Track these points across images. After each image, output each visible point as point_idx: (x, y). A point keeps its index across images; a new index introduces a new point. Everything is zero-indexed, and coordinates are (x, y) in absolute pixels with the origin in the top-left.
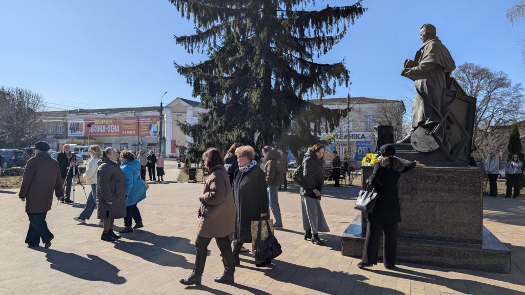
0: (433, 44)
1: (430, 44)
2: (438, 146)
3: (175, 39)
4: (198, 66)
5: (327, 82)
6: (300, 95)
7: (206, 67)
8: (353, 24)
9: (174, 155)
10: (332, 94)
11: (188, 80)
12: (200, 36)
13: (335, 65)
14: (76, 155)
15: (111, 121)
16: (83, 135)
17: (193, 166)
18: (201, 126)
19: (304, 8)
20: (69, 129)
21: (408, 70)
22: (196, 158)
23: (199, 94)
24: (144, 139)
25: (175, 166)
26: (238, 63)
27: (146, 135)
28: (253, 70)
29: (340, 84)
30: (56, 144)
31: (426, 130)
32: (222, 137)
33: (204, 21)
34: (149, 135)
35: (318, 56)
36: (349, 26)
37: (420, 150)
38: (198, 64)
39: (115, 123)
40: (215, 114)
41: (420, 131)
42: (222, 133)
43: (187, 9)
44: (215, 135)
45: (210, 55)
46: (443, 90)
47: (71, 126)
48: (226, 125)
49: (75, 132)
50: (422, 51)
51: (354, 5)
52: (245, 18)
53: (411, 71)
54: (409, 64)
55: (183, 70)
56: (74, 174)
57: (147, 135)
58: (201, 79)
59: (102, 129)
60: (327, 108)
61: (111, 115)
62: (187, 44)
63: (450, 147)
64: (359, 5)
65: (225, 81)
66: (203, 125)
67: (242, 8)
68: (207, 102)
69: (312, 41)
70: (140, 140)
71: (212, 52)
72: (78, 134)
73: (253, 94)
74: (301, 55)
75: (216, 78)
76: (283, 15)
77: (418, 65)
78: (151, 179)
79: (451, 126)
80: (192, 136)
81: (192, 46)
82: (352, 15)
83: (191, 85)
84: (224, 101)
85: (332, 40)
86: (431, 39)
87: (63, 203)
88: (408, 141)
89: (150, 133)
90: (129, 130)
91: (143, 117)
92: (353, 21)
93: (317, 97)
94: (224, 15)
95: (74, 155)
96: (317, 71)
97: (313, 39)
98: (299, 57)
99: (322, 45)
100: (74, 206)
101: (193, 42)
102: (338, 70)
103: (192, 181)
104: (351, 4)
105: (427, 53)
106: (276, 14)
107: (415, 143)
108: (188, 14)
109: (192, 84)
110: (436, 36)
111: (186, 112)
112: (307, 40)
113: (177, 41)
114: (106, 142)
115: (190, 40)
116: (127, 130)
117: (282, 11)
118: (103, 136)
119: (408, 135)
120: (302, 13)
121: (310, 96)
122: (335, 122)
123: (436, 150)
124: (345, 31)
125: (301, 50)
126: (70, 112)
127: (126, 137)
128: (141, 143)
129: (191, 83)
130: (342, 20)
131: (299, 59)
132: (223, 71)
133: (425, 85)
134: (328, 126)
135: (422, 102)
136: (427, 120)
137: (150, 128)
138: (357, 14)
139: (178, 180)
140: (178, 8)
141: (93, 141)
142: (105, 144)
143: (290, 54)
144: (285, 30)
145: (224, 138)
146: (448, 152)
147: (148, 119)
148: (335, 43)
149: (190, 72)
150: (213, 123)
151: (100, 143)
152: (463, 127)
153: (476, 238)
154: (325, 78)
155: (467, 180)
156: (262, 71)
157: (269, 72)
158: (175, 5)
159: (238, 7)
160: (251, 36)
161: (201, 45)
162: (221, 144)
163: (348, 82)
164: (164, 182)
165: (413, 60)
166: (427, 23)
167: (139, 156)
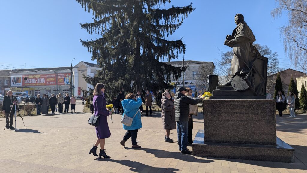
1: (241, 26)
2: (248, 87)
3: (81, 25)
4: (95, 41)
5: (173, 51)
6: (158, 58)
7: (100, 42)
8: (187, 17)
9: (80, 96)
10: (176, 58)
11: (89, 50)
12: (96, 23)
14: (17, 97)
15: (39, 76)
16: (21, 85)
18: (98, 78)
19: (159, 8)
20: (12, 81)
21: (229, 41)
23: (96, 58)
24: (60, 87)
25: (80, 103)
26: (120, 40)
27: (62, 84)
28: (129, 43)
29: (180, 52)
30: (3, 91)
31: (240, 77)
32: (111, 84)
33: (99, 14)
34: (64, 84)
35: (168, 36)
36: (185, 19)
37: (238, 89)
39: (42, 78)
40: (106, 70)
41: (237, 78)
42: (111, 82)
43: (88, 7)
45: (103, 35)
46: (249, 53)
47: (13, 79)
48: (113, 78)
49: (16, 83)
50: (236, 30)
51: (188, 6)
52: (124, 12)
53: (231, 42)
54: (229, 38)
55: (86, 44)
56: (16, 110)
58: (97, 49)
59: (34, 81)
60: (174, 66)
61: (39, 73)
62: (88, 29)
63: (255, 87)
64: (191, 6)
65: (112, 51)
66: (99, 77)
67: (122, 7)
68: (101, 63)
69: (163, 27)
70: (58, 87)
71: (104, 33)
72: (18, 84)
73: (130, 58)
74: (157, 35)
75: (107, 49)
76: (146, 11)
77: (234, 38)
79: (255, 74)
80: (93, 85)
81: (91, 30)
82: (186, 12)
83: (91, 53)
84: (112, 63)
85: (175, 26)
86: (241, 23)
87: (8, 129)
88: (230, 84)
89: (64, 83)
91: (59, 73)
92: (187, 15)
93: (167, 60)
94: (111, 10)
95: (15, 98)
96: (167, 45)
98: (156, 36)
99: (169, 30)
100: (16, 131)
101: (92, 27)
102: (179, 44)
103: (91, 112)
104: (186, 6)
105: (239, 31)
106: (142, 11)
107: (234, 85)
108: (89, 9)
109: (92, 52)
110: (244, 21)
111: (86, 70)
112: (161, 26)
113: (82, 26)
114: (36, 89)
115: (90, 26)
116: (50, 82)
117: (146, 9)
118: (35, 85)
119: (230, 81)
120: (158, 10)
121: (163, 59)
122: (179, 74)
123: (247, 89)
124: (182, 21)
125: (158, 32)
126: (13, 71)
127: (49, 86)
128: (59, 90)
129: (91, 51)
130: (181, 15)
131: (156, 38)
132: (111, 44)
133: (239, 50)
134: (175, 77)
135: (238, 60)
136: (241, 71)
137: (64, 80)
138: (189, 11)
139: (83, 111)
140: (82, 6)
141: (28, 89)
142: (36, 91)
143: (151, 35)
144: (148, 20)
145: (113, 85)
146: (254, 90)
147: (63, 75)
148: (176, 28)
149: (90, 45)
150: (106, 76)
151: (32, 90)
152: (261, 75)
153: (273, 142)
154: (171, 49)
155: (266, 107)
156: (135, 44)
157: (138, 45)
158: (80, 4)
159: (120, 6)
160: (127, 23)
161: (97, 29)
162: (111, 89)
163: (185, 51)
164: (75, 113)
165: (231, 35)
166: (239, 13)
167: (59, 97)
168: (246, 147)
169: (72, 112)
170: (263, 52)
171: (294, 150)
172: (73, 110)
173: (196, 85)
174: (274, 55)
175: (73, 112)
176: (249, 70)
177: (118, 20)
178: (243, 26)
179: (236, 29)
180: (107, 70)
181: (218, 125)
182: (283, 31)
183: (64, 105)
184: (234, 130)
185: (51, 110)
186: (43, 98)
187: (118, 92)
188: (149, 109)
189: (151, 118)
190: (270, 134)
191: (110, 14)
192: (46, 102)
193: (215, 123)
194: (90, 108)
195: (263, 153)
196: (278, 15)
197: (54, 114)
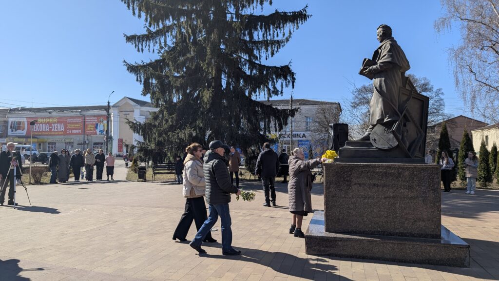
0: (390, 44)
1: (387, 44)
2: (397, 143)
3: (125, 38)
4: (148, 65)
5: (275, 83)
6: (250, 94)
7: (156, 65)
8: (297, 29)
9: (121, 154)
10: (280, 95)
11: (137, 78)
12: (150, 35)
13: (283, 67)
15: (56, 120)
16: (24, 134)
17: (143, 164)
18: (151, 124)
19: (253, 12)
20: (9, 127)
21: (367, 69)
22: (146, 156)
23: (149, 92)
24: (90, 138)
25: (122, 164)
26: (189, 63)
27: (92, 134)
28: (204, 69)
29: (287, 86)
32: (174, 136)
33: (155, 20)
34: (96, 134)
35: (266, 59)
36: (294, 31)
37: (380, 147)
38: (148, 63)
39: (59, 122)
40: (165, 113)
41: (379, 129)
42: (173, 132)
43: (137, 8)
44: (166, 134)
45: (160, 54)
46: (400, 89)
47: (12, 124)
48: (177, 125)
49: (16, 130)
50: (380, 51)
51: (300, 11)
52: (198, 17)
54: (367, 63)
55: (133, 69)
58: (152, 78)
59: (46, 128)
60: (276, 108)
61: (54, 114)
62: (137, 43)
63: (408, 144)
64: (305, 11)
65: (176, 80)
66: (153, 124)
67: (193, 9)
68: (157, 100)
69: (260, 44)
70: (86, 139)
71: (163, 51)
72: (19, 132)
73: (205, 93)
74: (249, 57)
75: (168, 77)
76: (232, 18)
77: (375, 64)
79: (407, 123)
80: (142, 135)
81: (142, 45)
82: (298, 20)
83: (141, 84)
84: (175, 100)
85: (279, 43)
86: (388, 39)
87: (2, 205)
88: (367, 138)
89: (96, 132)
90: (74, 129)
91: (88, 116)
92: (298, 26)
93: (265, 97)
94: (176, 14)
96: (265, 73)
97: (261, 42)
98: (247, 59)
99: (269, 48)
101: (143, 41)
102: (285, 72)
103: (142, 180)
104: (298, 10)
105: (384, 52)
106: (226, 17)
107: (375, 140)
108: (139, 12)
109: (142, 82)
110: (392, 36)
111: (133, 111)
112: (256, 43)
113: (126, 39)
114: (50, 141)
115: (140, 39)
116: (72, 129)
117: (232, 14)
118: (47, 135)
119: (367, 133)
120: (251, 16)
121: (258, 97)
122: (284, 121)
123: (395, 147)
124: (290, 35)
125: (250, 52)
126: (11, 110)
127: (71, 136)
128: (87, 142)
129: (141, 81)
130: (288, 25)
131: (248, 61)
132: (174, 70)
133: (383, 83)
134: (277, 125)
135: (381, 100)
136: (386, 117)
137: (96, 127)
138: (302, 20)
139: (127, 179)
140: (129, 7)
141: (36, 140)
142: (49, 144)
143: (239, 56)
144: (236, 31)
145: (176, 137)
146: (407, 149)
147: (94, 118)
148: (281, 47)
149: (140, 70)
150: (164, 122)
151: (43, 143)
152: (418, 125)
153: (435, 233)
154: (273, 79)
155: (426, 176)
156: (214, 70)
157: (219, 72)
158: (125, 3)
159: (190, 8)
160: (201, 36)
161: (152, 44)
162: (172, 143)
163: (295, 84)
164: (113, 181)
165: (371, 59)
166: (384, 24)
167: (86, 155)
168: (392, 241)
169: (108, 180)
170: (420, 87)
171: (469, 247)
172: (110, 176)
173: (311, 139)
174: (437, 94)
175: (110, 179)
178: (391, 45)
179: (379, 50)
180: (167, 111)
181: (347, 205)
182: (453, 55)
184: (373, 213)
185: (73, 175)
186: (62, 155)
187: (184, 148)
188: (234, 177)
190: (430, 221)
191: (173, 21)
192: (67, 162)
193: (343, 201)
194: (139, 173)
195: (419, 250)
196: (446, 28)
197: (79, 182)
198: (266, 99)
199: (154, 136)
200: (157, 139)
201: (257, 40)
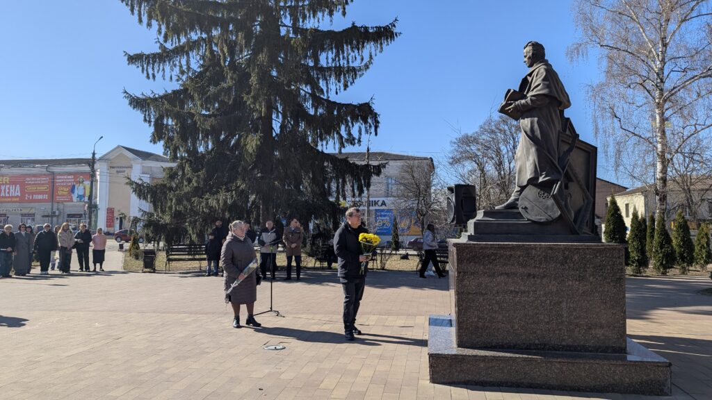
0: (544, 69)
1: (540, 70)
2: (559, 213)
3: (126, 57)
4: (161, 97)
5: (349, 128)
7: (175, 98)
8: (381, 52)
9: (111, 230)
10: (357, 145)
11: (145, 117)
12: (165, 55)
13: (361, 105)
18: (164, 186)
19: (317, 26)
21: (511, 104)
22: (156, 234)
23: (163, 139)
24: (61, 206)
25: (115, 247)
26: (225, 96)
27: (66, 201)
28: (249, 104)
29: (367, 131)
31: (539, 190)
32: (200, 203)
33: (174, 32)
34: (71, 200)
35: (337, 93)
36: (376, 55)
37: (534, 218)
38: (161, 94)
39: (13, 183)
40: (187, 168)
41: (531, 192)
42: (200, 197)
43: (146, 15)
44: (189, 200)
45: (180, 82)
46: (559, 134)
48: (205, 186)
50: (530, 79)
51: (387, 26)
53: (516, 106)
54: (512, 96)
55: (139, 103)
57: (68, 201)
58: (167, 116)
60: (354, 164)
62: (145, 66)
63: (573, 213)
64: (394, 26)
65: (204, 121)
66: (168, 185)
67: (231, 18)
68: (175, 150)
69: (328, 72)
70: (55, 208)
71: (184, 78)
73: (248, 140)
74: (312, 88)
75: (191, 115)
76: (288, 32)
77: (525, 97)
78: (81, 269)
79: (570, 184)
80: (151, 202)
81: (153, 69)
82: (381, 39)
83: (150, 126)
84: (201, 149)
85: (354, 71)
86: (541, 62)
88: (513, 206)
89: (72, 198)
90: (38, 193)
91: (60, 174)
92: (382, 48)
93: (335, 148)
94: (206, 24)
96: (335, 113)
97: (331, 69)
98: (310, 91)
99: (342, 78)
101: (154, 62)
102: (365, 113)
103: (148, 270)
104: (384, 24)
105: (537, 81)
106: (279, 31)
107: (526, 208)
108: (149, 21)
109: (152, 124)
111: (131, 167)
112: (322, 70)
113: (128, 60)
115: (149, 61)
116: (33, 193)
117: (287, 26)
119: (512, 198)
121: (324, 146)
122: (365, 182)
123: (556, 218)
124: (370, 60)
125: (313, 83)
127: (32, 205)
128: (57, 214)
129: (150, 122)
130: (369, 45)
131: (310, 94)
132: (202, 106)
133: (536, 126)
134: (356, 187)
135: (533, 150)
136: (541, 175)
137: (72, 189)
138: (387, 39)
139: (124, 269)
140: (132, 10)
143: (298, 88)
144: (296, 51)
145: (203, 204)
147: (69, 177)
148: (358, 76)
149: (149, 105)
150: (185, 183)
152: (584, 186)
153: (618, 345)
154: (347, 121)
155: (603, 261)
156: (263, 106)
157: (271, 108)
158: (127, 4)
159: (225, 15)
160: (242, 58)
161: (167, 68)
162: (196, 213)
163: (378, 130)
164: (103, 273)
165: (518, 90)
166: (535, 40)
167: (60, 233)
168: (559, 360)
169: (95, 270)
171: (670, 365)
172: (98, 265)
173: (394, 208)
175: (98, 269)
176: (559, 172)
177: (222, 50)
178: (546, 70)
179: (528, 77)
180: (190, 166)
181: (489, 305)
182: (592, 93)
183: (74, 251)
184: (528, 317)
185: (39, 263)
186: (20, 234)
187: (214, 221)
188: (294, 264)
189: (299, 285)
190: (611, 328)
191: (201, 34)
192: (29, 244)
193: (484, 300)
194: (144, 260)
195: (598, 373)
196: (580, 57)
197: (48, 274)
198: (337, 151)
199: (169, 204)
200: (174, 209)
201: (325, 66)
